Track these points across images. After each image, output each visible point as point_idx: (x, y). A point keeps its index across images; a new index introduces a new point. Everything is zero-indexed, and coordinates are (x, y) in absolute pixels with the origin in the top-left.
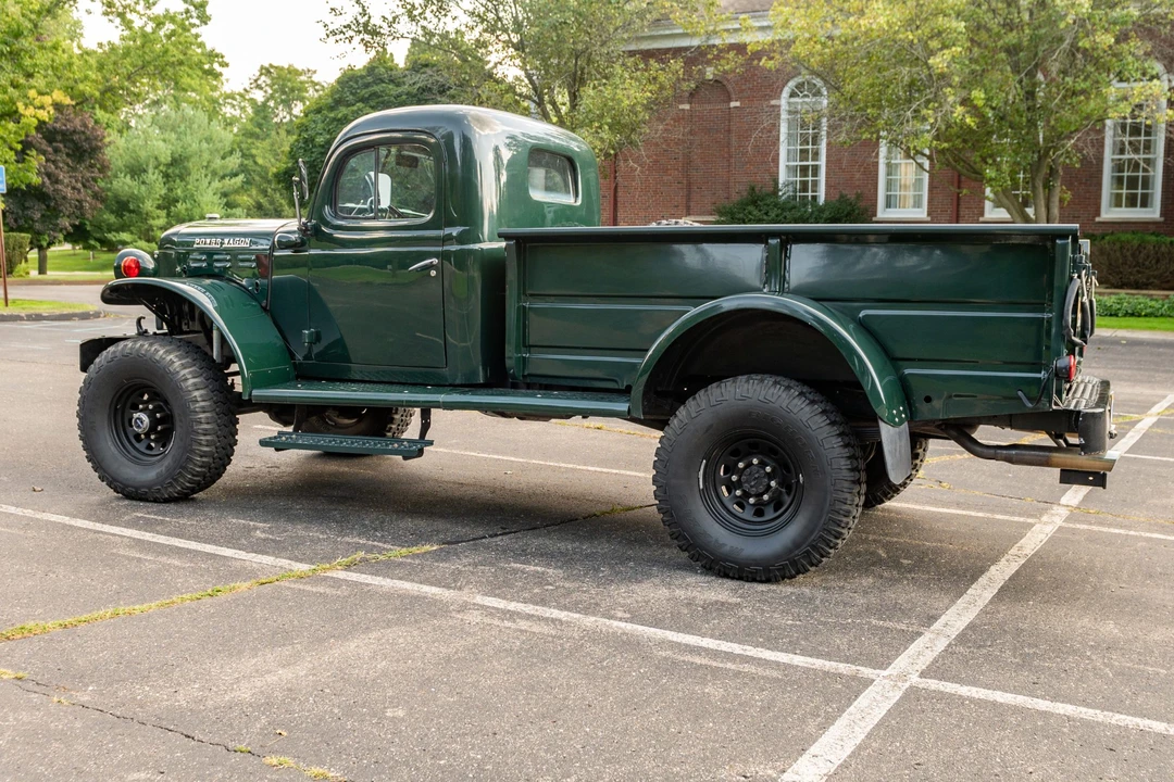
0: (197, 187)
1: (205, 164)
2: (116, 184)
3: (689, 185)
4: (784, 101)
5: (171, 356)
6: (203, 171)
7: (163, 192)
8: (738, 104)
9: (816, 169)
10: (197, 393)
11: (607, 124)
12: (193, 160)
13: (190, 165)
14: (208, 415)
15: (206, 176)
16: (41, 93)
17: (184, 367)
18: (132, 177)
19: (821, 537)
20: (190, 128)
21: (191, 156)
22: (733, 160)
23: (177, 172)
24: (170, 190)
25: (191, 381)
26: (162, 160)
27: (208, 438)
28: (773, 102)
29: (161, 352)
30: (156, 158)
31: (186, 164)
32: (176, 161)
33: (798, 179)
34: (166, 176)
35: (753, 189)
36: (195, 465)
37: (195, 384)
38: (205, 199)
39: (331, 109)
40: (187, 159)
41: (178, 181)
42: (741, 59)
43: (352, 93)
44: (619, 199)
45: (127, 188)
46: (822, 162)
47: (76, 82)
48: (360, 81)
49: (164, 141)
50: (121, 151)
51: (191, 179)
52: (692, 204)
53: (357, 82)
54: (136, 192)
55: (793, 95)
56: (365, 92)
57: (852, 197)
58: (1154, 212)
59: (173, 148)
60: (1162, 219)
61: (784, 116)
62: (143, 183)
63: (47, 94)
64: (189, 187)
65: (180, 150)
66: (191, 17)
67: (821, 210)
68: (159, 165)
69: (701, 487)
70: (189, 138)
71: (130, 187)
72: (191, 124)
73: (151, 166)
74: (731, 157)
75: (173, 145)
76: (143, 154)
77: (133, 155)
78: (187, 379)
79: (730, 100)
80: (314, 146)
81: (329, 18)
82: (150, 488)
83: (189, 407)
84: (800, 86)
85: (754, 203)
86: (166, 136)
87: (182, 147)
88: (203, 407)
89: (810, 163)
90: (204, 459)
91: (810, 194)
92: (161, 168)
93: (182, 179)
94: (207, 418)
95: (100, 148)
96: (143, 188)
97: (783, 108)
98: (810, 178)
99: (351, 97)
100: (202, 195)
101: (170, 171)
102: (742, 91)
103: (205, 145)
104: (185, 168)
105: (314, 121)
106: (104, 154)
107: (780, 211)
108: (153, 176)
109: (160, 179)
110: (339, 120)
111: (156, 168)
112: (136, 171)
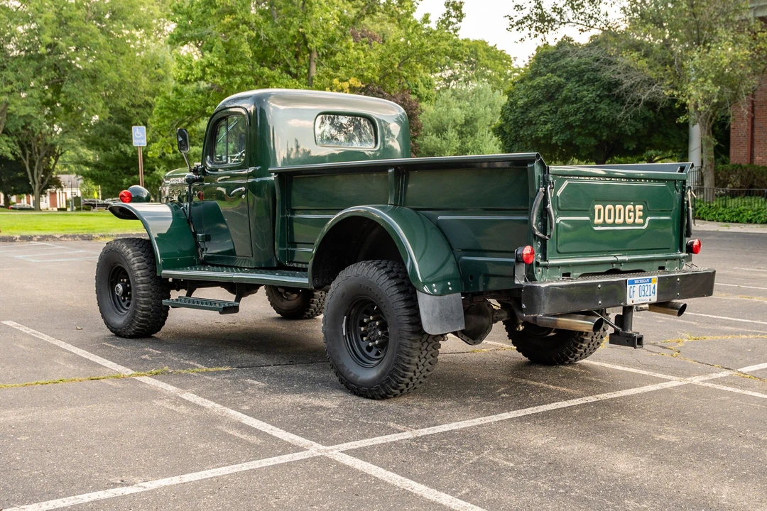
0: (482, 141)
1: (489, 123)
2: (426, 140)
5: (129, 250)
6: (487, 129)
7: (458, 145)
10: (139, 272)
12: (479, 121)
13: (478, 124)
14: (145, 285)
15: (489, 132)
16: (342, 81)
17: (134, 256)
18: (437, 135)
19: (394, 369)
20: (479, 97)
21: (479, 118)
23: (469, 130)
24: (463, 143)
25: (137, 265)
26: (459, 122)
27: (145, 299)
29: (125, 247)
30: (454, 120)
31: (475, 124)
32: (468, 122)
34: (461, 133)
37: (138, 267)
38: (487, 149)
39: (531, 79)
40: (476, 120)
41: (469, 136)
43: (545, 66)
44: (755, 138)
45: (433, 143)
47: (362, 70)
48: (551, 57)
49: (460, 108)
50: (430, 117)
51: (478, 135)
53: (549, 58)
54: (439, 145)
56: (553, 65)
59: (467, 113)
62: (444, 139)
63: (347, 81)
64: (476, 140)
65: (471, 114)
66: (451, 16)
68: (456, 125)
69: (344, 334)
70: (478, 105)
71: (435, 142)
72: (479, 94)
73: (450, 126)
75: (466, 110)
76: (445, 118)
77: (439, 119)
78: (134, 264)
80: (517, 108)
81: (513, 13)
82: (121, 329)
83: (136, 281)
86: (462, 104)
87: (473, 112)
88: (142, 281)
90: (144, 312)
92: (457, 128)
93: (472, 135)
94: (144, 287)
95: (415, 115)
96: (444, 142)
99: (544, 69)
100: (485, 146)
101: (464, 129)
103: (489, 109)
104: (474, 127)
105: (518, 89)
106: (417, 119)
108: (452, 134)
109: (456, 135)
110: (535, 87)
111: (454, 127)
112: (440, 130)
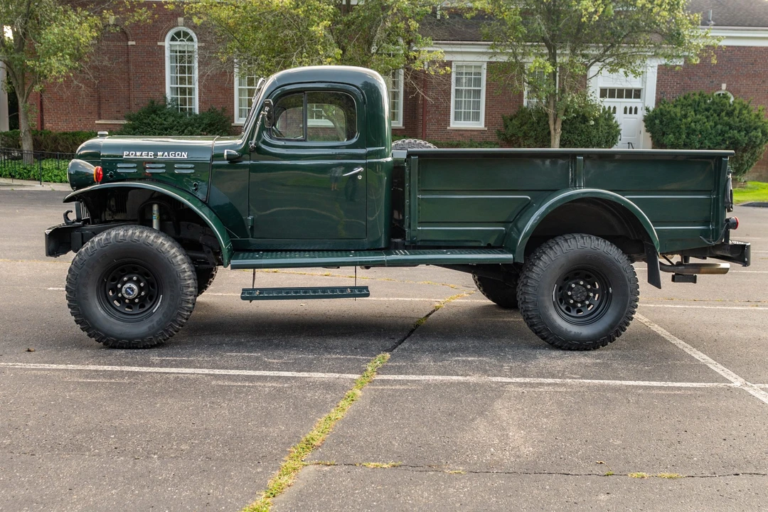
3: (99, 98)
4: (167, 43)
5: (161, 240)
8: (134, 43)
9: (191, 91)
10: (184, 266)
11: (68, 54)
17: (172, 247)
22: (131, 82)
25: (179, 258)
27: (192, 297)
28: (159, 44)
29: (152, 238)
33: (179, 96)
35: (153, 103)
36: (183, 317)
37: (183, 260)
42: (149, 13)
44: (44, 107)
46: (196, 86)
52: (102, 112)
55: (173, 39)
57: (219, 110)
58: (399, 123)
60: (404, 128)
61: (167, 53)
67: (198, 119)
69: (554, 300)
74: (130, 79)
78: (176, 256)
79: (128, 40)
83: (180, 277)
84: (178, 34)
85: (154, 112)
88: (189, 276)
89: (187, 86)
90: (188, 313)
91: (187, 107)
94: (192, 283)
97: (166, 47)
98: (187, 96)
102: (137, 34)
107: (173, 118)
